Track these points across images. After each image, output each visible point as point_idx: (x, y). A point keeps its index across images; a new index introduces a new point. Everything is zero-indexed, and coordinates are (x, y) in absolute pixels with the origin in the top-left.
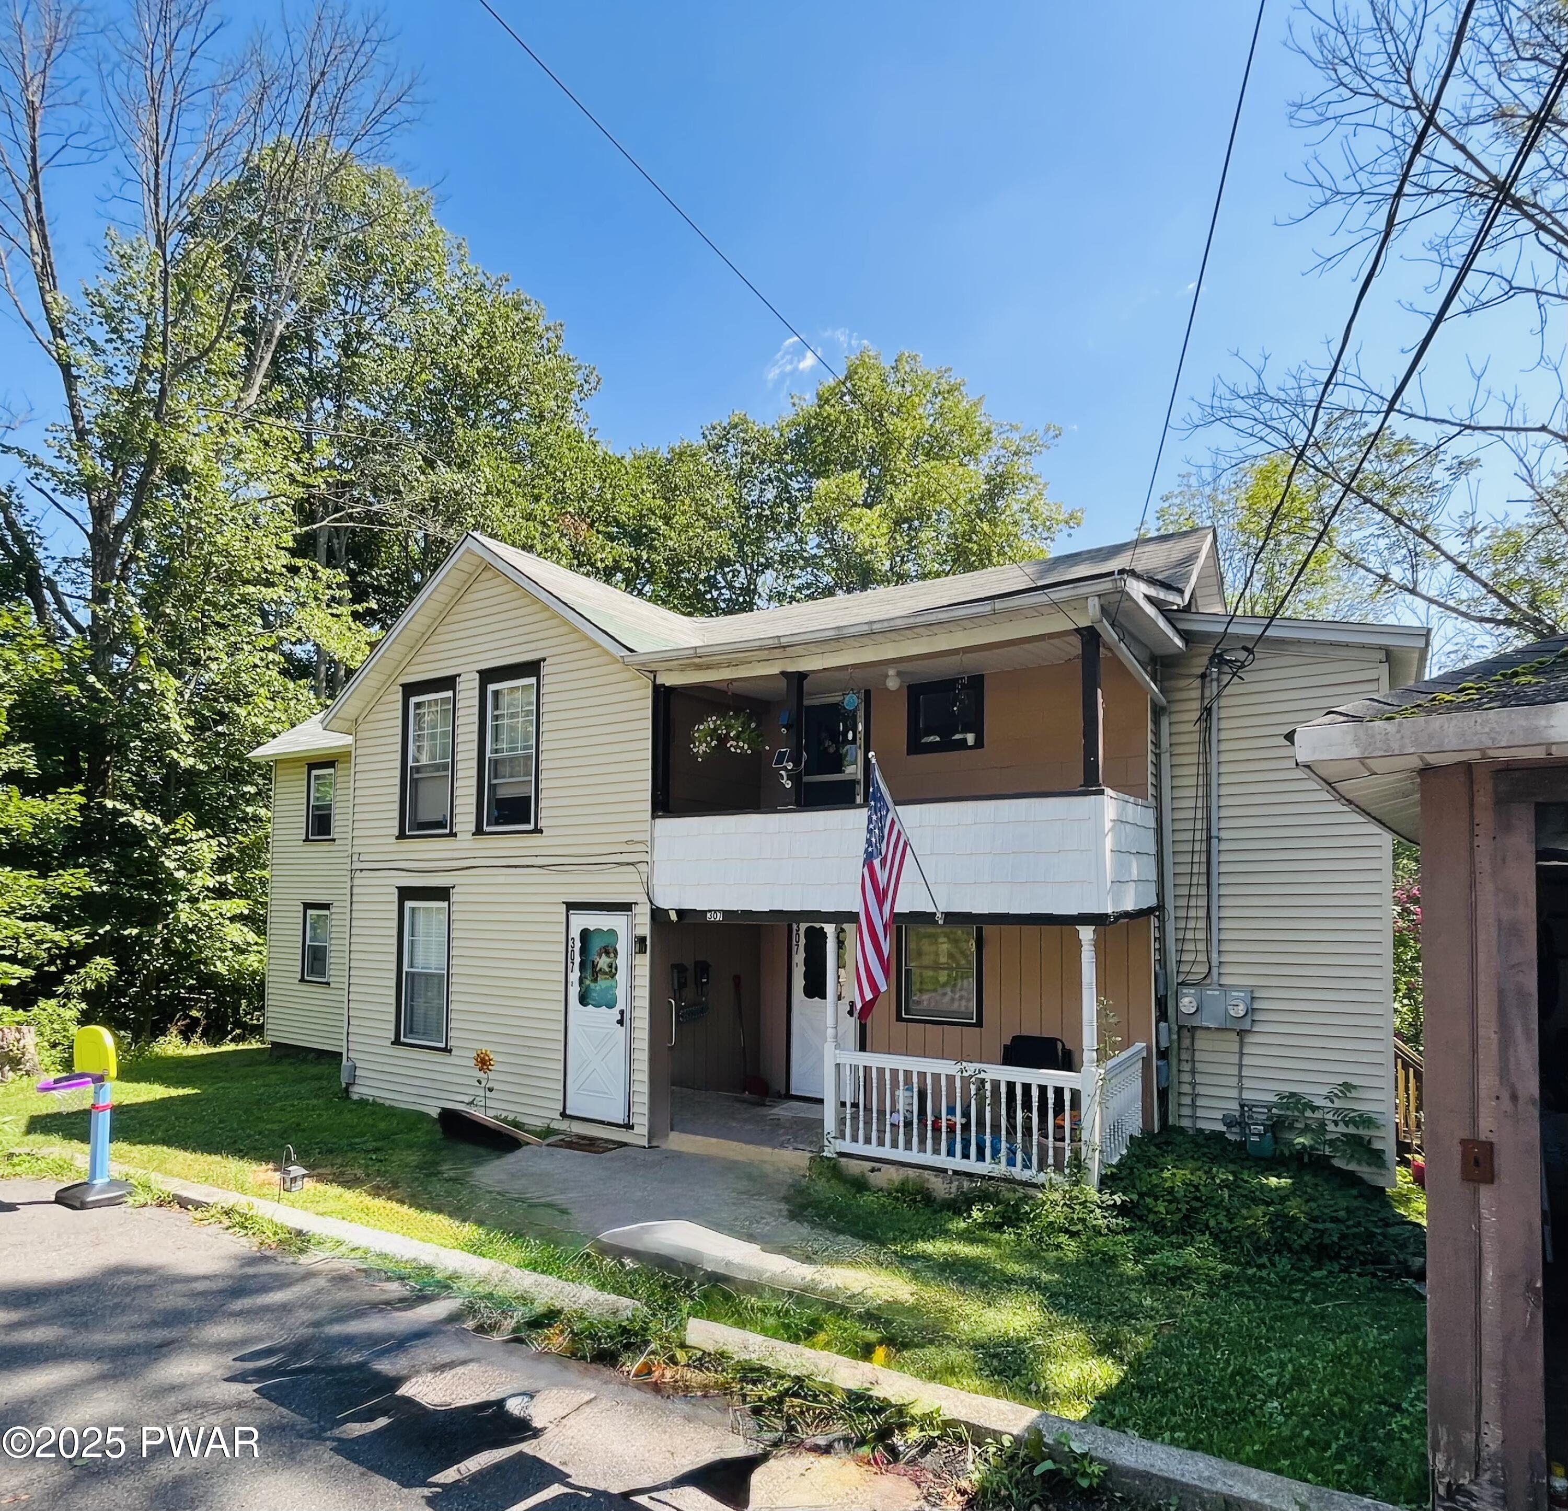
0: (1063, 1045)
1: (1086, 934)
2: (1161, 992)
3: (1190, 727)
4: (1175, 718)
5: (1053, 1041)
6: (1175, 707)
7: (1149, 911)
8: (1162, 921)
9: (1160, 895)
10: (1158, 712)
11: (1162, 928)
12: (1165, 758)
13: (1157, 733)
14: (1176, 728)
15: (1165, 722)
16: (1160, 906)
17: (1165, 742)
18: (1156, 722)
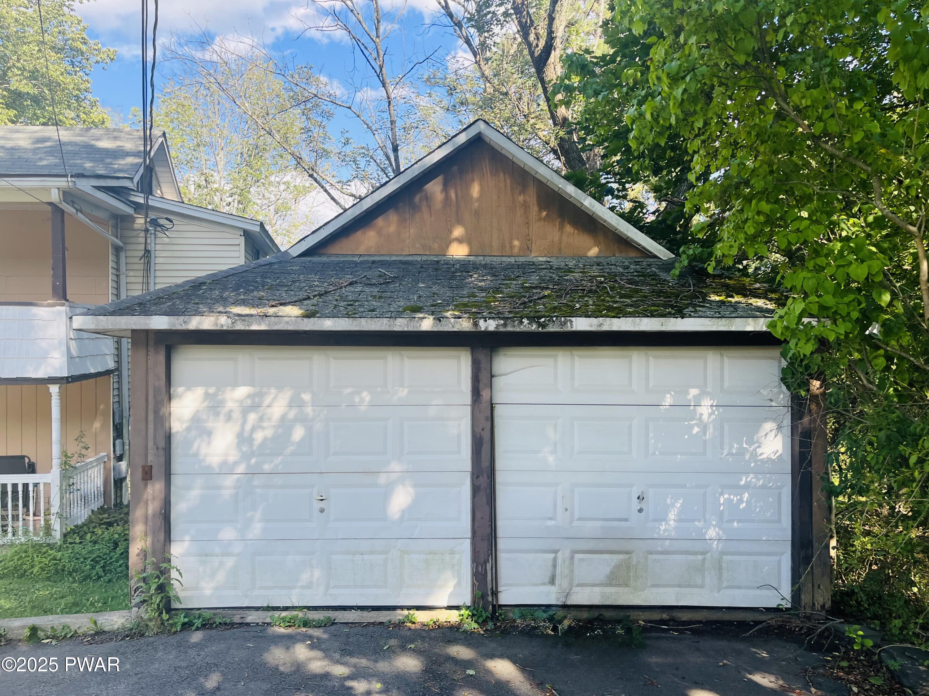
0: (30, 460)
1: (54, 389)
2: (117, 421)
3: (137, 260)
4: (129, 254)
5: (23, 457)
6: (129, 247)
7: (108, 373)
8: (120, 376)
9: (118, 362)
10: (118, 250)
11: (119, 382)
12: (123, 279)
13: (118, 263)
14: (130, 260)
15: (122, 255)
16: (118, 369)
17: (123, 268)
18: (117, 256)
